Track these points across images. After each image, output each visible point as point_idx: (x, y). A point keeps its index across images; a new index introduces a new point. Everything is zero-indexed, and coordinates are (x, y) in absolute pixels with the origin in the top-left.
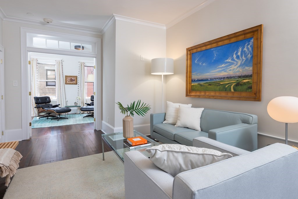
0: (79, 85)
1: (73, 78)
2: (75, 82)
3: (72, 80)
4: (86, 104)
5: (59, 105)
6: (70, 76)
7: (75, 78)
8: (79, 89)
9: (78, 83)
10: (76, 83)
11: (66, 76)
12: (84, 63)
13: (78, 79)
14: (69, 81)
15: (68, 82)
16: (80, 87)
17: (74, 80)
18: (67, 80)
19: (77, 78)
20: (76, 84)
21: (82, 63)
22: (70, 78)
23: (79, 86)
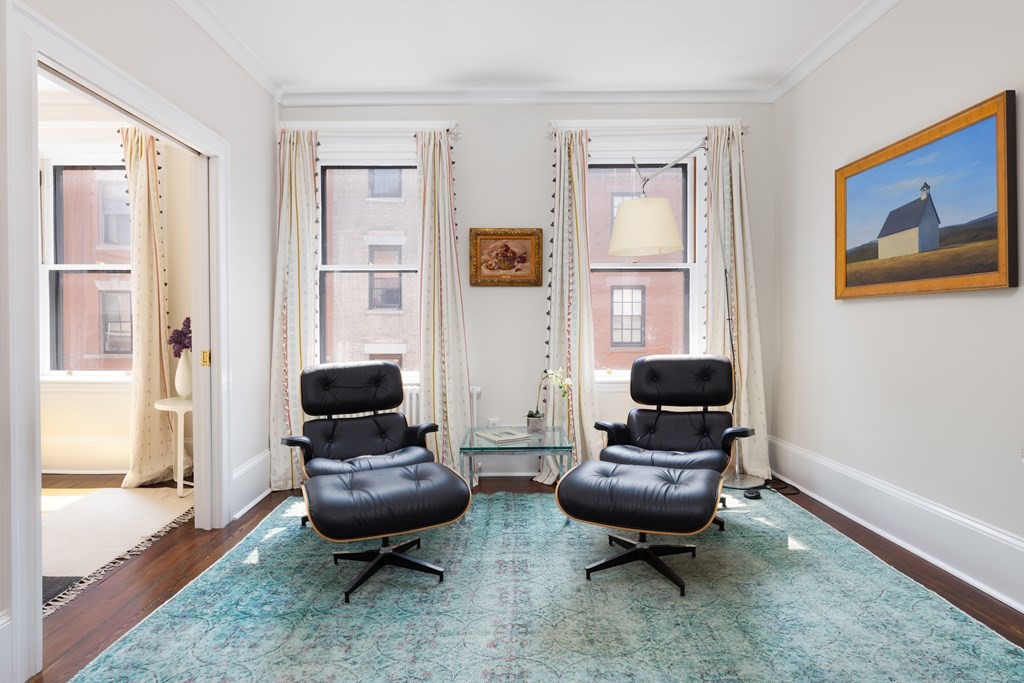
0: (556, 285)
1: (515, 247)
2: (525, 270)
3: (509, 258)
4: (599, 427)
5: (433, 428)
6: (497, 235)
7: (529, 244)
8: (555, 312)
9: (547, 278)
10: (533, 278)
11: (477, 235)
12: (584, 138)
13: (547, 248)
14: (493, 262)
15: (485, 271)
16: (562, 305)
17: (523, 260)
18: (485, 257)
19: (539, 246)
20: (537, 282)
21: (576, 140)
22: (499, 243)
23: (556, 298)
